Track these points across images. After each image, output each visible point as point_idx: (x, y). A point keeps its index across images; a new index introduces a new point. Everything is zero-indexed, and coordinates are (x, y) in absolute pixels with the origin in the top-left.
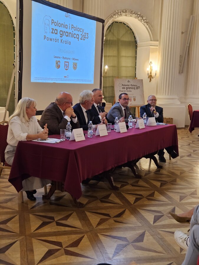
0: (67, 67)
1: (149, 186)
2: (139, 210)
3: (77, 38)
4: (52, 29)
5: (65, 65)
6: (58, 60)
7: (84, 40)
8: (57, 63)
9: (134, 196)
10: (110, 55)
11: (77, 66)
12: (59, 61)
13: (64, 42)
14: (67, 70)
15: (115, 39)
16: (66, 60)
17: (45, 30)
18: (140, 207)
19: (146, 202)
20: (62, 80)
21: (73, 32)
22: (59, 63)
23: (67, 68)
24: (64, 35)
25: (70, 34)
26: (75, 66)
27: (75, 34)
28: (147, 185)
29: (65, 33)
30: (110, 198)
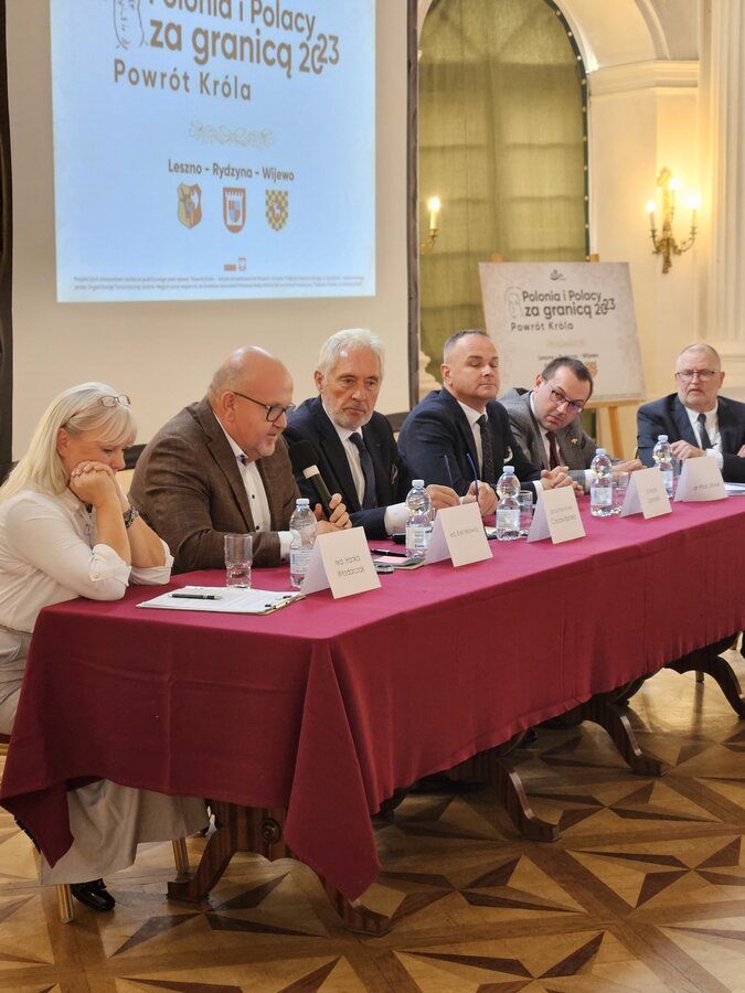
0: (235, 215)
1: (706, 814)
2: (669, 934)
3: (283, 65)
4: (154, 23)
5: (229, 207)
6: (190, 179)
7: (318, 71)
8: (185, 199)
9: (637, 864)
10: (450, 142)
11: (289, 209)
12: (196, 189)
13: (219, 87)
14: (235, 229)
15: (470, 56)
16: (231, 182)
17: (119, 29)
18: (676, 921)
19: (705, 894)
20: (217, 282)
21: (258, 32)
22: (194, 198)
23: (239, 223)
24: (214, 54)
25: (247, 45)
26: (277, 211)
27: (269, 44)
28: (695, 810)
29: (219, 42)
30: (516, 882)
